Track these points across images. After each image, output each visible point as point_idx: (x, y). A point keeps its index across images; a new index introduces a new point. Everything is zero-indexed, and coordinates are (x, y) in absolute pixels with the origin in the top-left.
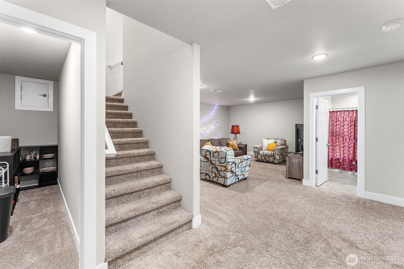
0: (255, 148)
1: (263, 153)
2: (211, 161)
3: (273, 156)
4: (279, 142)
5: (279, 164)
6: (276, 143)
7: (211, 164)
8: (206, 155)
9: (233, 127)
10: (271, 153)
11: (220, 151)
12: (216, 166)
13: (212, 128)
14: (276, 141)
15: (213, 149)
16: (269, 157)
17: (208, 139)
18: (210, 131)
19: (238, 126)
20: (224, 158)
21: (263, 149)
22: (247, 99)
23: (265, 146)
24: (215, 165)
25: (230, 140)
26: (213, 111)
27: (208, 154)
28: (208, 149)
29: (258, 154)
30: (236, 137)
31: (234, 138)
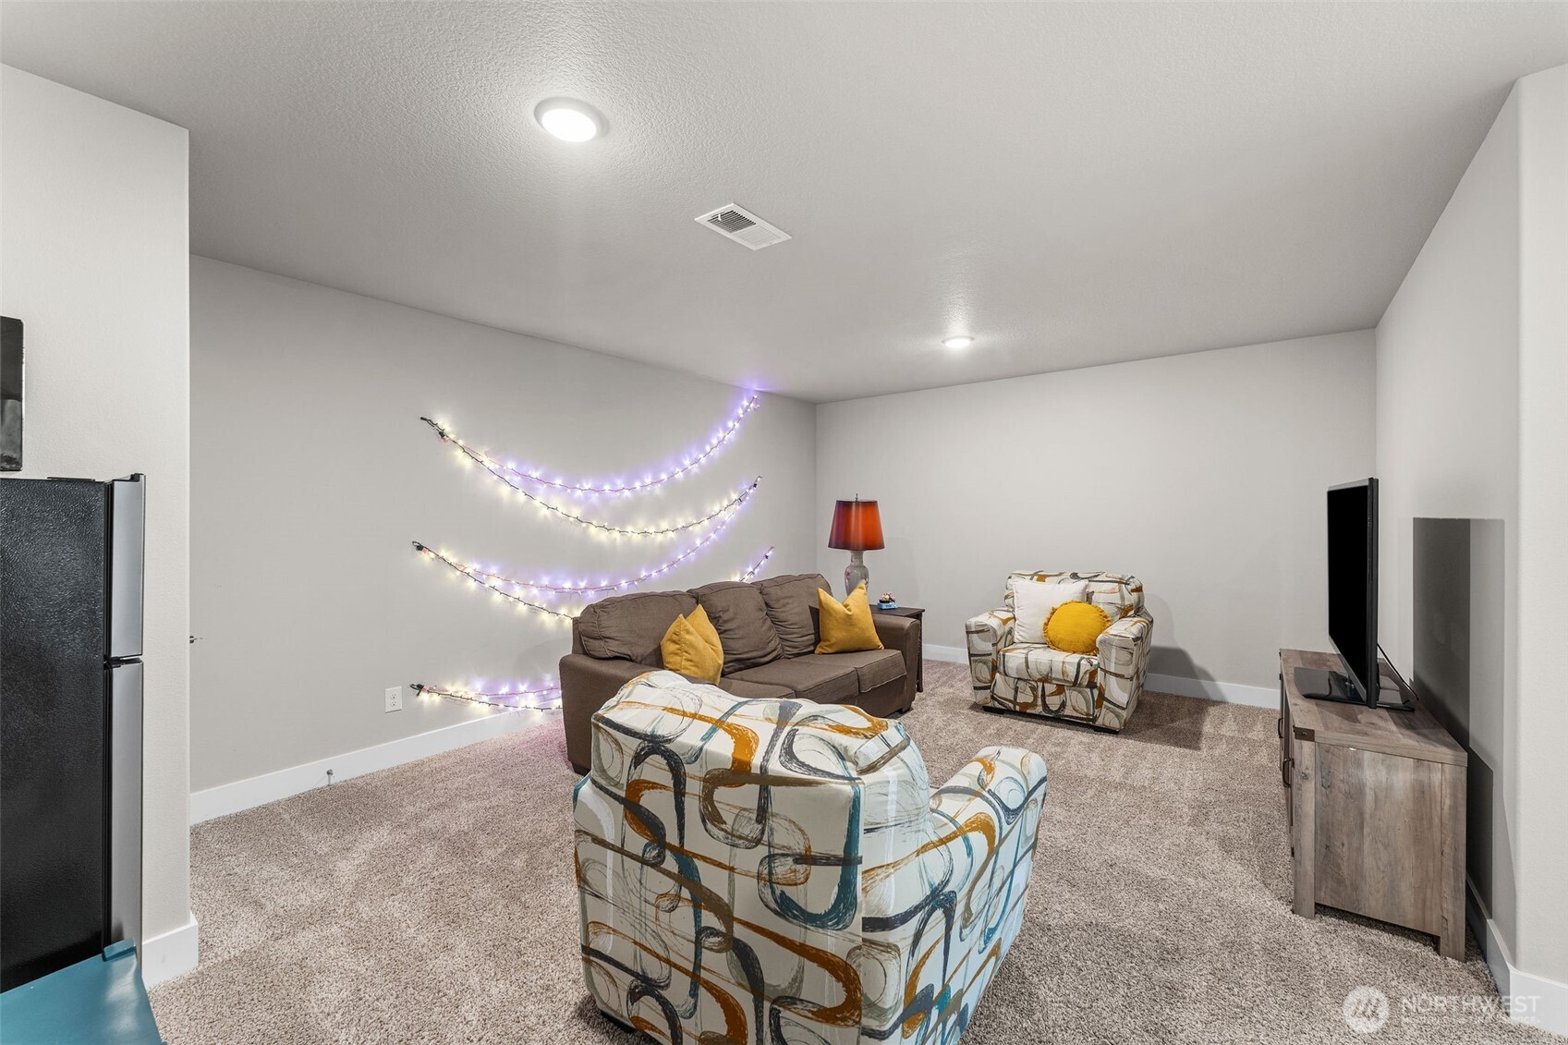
0: (977, 632)
1: (1027, 667)
2: (683, 856)
3: (1092, 685)
4: (1106, 595)
5: (1126, 730)
6: (1088, 598)
7: (685, 893)
8: (636, 787)
9: (844, 507)
10: (1079, 665)
11: (776, 767)
12: (739, 932)
13: (727, 516)
14: (1086, 587)
15: (707, 737)
16: (1060, 690)
17: (696, 585)
18: (713, 536)
19: (871, 505)
20: (828, 861)
21: (1017, 637)
22: (933, 344)
23: (1029, 621)
24: (724, 912)
25: (828, 589)
26: (730, 424)
27: (654, 786)
28: (659, 732)
29: (994, 669)
30: (862, 567)
31: (848, 574)
